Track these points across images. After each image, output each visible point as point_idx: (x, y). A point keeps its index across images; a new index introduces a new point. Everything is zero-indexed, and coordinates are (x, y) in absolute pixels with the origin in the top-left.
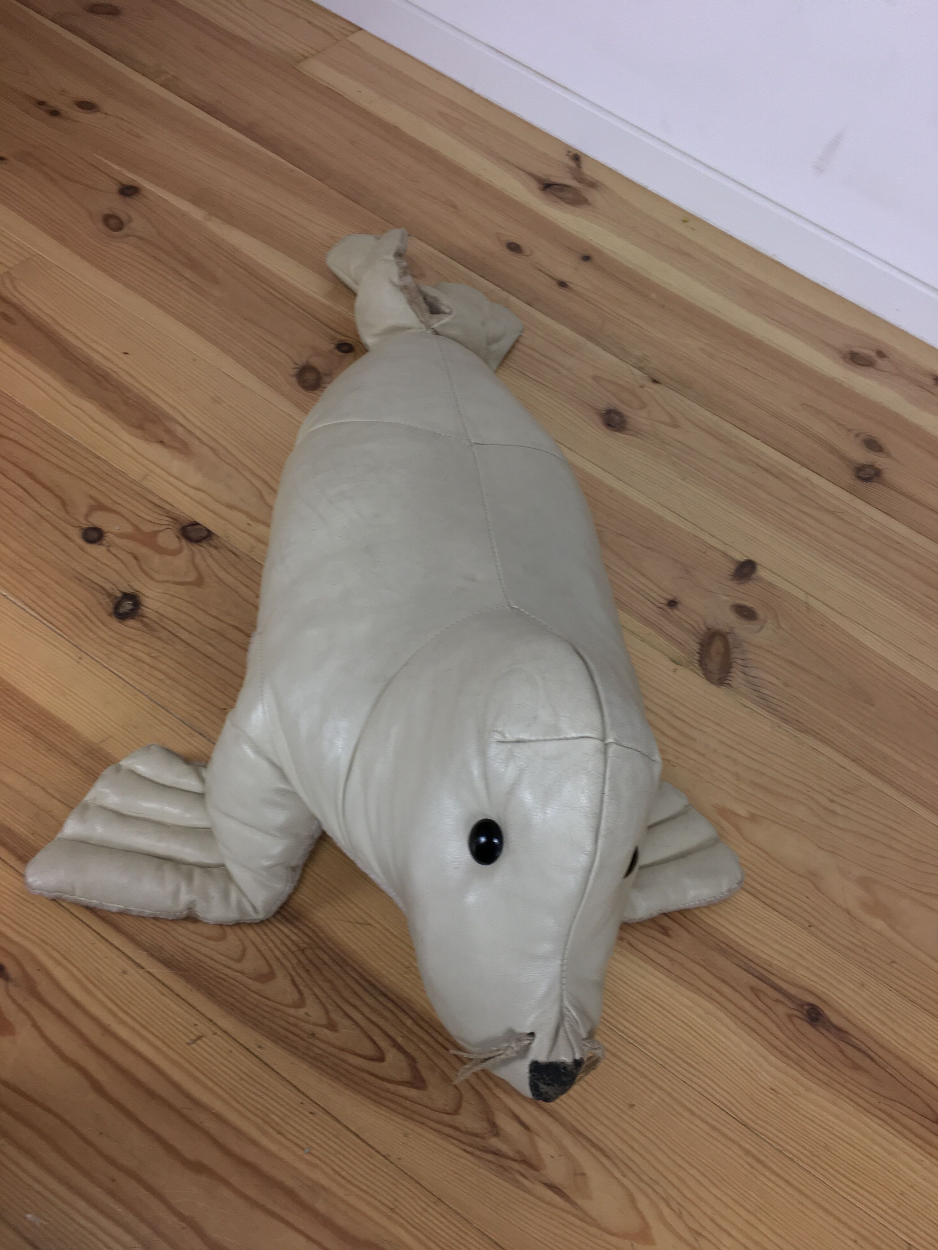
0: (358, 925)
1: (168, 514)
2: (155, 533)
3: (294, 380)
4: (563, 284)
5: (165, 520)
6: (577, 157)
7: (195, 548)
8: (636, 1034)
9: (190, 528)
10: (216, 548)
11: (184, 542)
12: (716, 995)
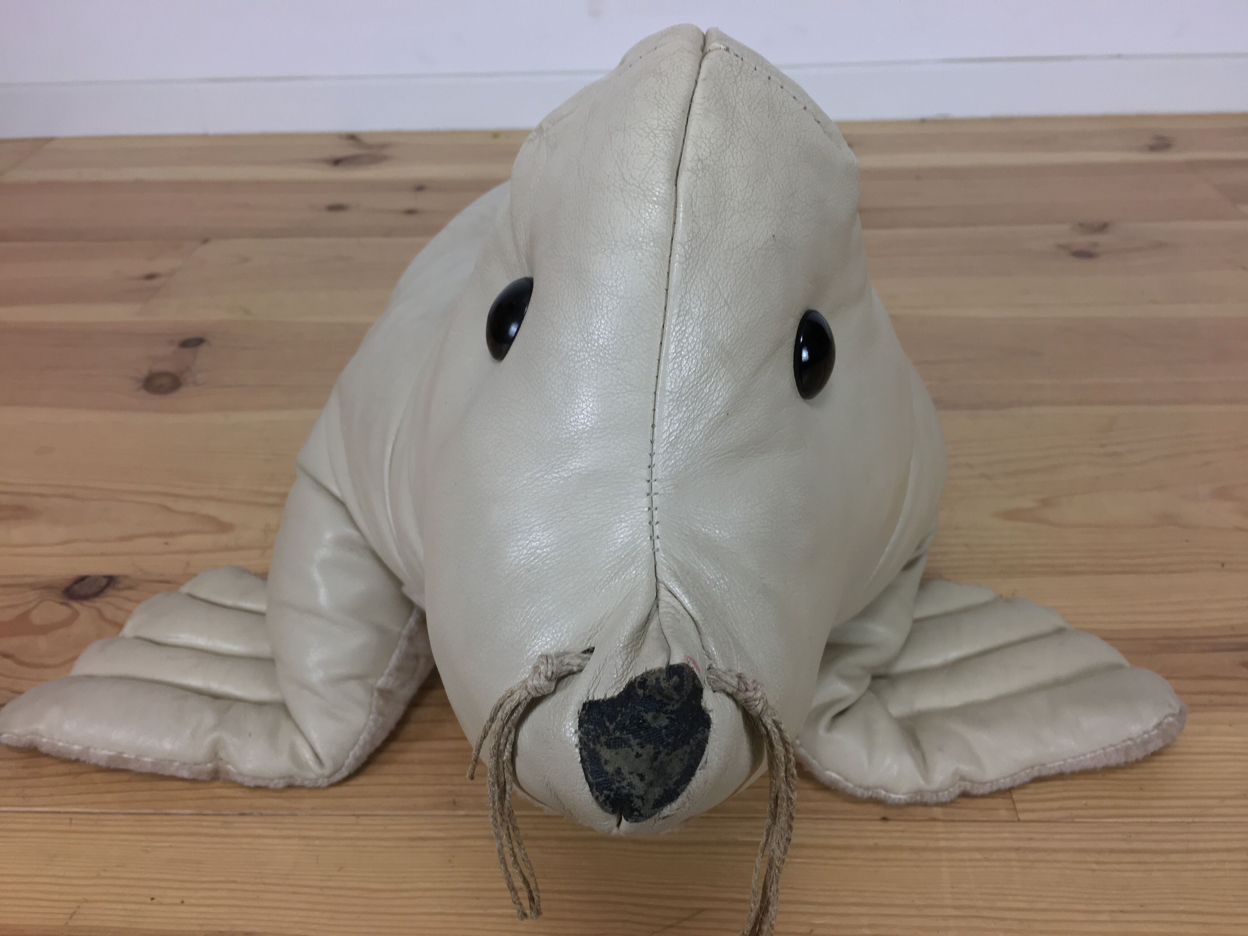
0: (685, 924)
1: (33, 586)
2: (25, 616)
3: (143, 393)
4: (410, 212)
5: (32, 595)
6: (352, 137)
7: (98, 603)
8: (1187, 807)
9: (76, 587)
10: (130, 588)
11: (76, 605)
12: (1216, 699)
